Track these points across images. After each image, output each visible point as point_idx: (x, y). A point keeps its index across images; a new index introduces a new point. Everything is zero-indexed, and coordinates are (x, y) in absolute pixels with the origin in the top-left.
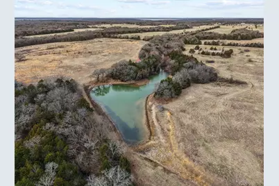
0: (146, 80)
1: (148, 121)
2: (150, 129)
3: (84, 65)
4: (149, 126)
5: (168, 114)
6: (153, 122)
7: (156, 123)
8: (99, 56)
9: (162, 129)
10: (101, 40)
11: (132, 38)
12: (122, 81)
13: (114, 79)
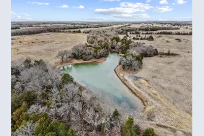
0: (104, 58)
1: (130, 89)
2: (137, 96)
3: (43, 51)
4: (135, 94)
5: (144, 81)
6: (135, 89)
7: (139, 90)
8: (52, 43)
9: (149, 95)
10: (48, 33)
11: (74, 32)
12: (85, 60)
13: (77, 59)
